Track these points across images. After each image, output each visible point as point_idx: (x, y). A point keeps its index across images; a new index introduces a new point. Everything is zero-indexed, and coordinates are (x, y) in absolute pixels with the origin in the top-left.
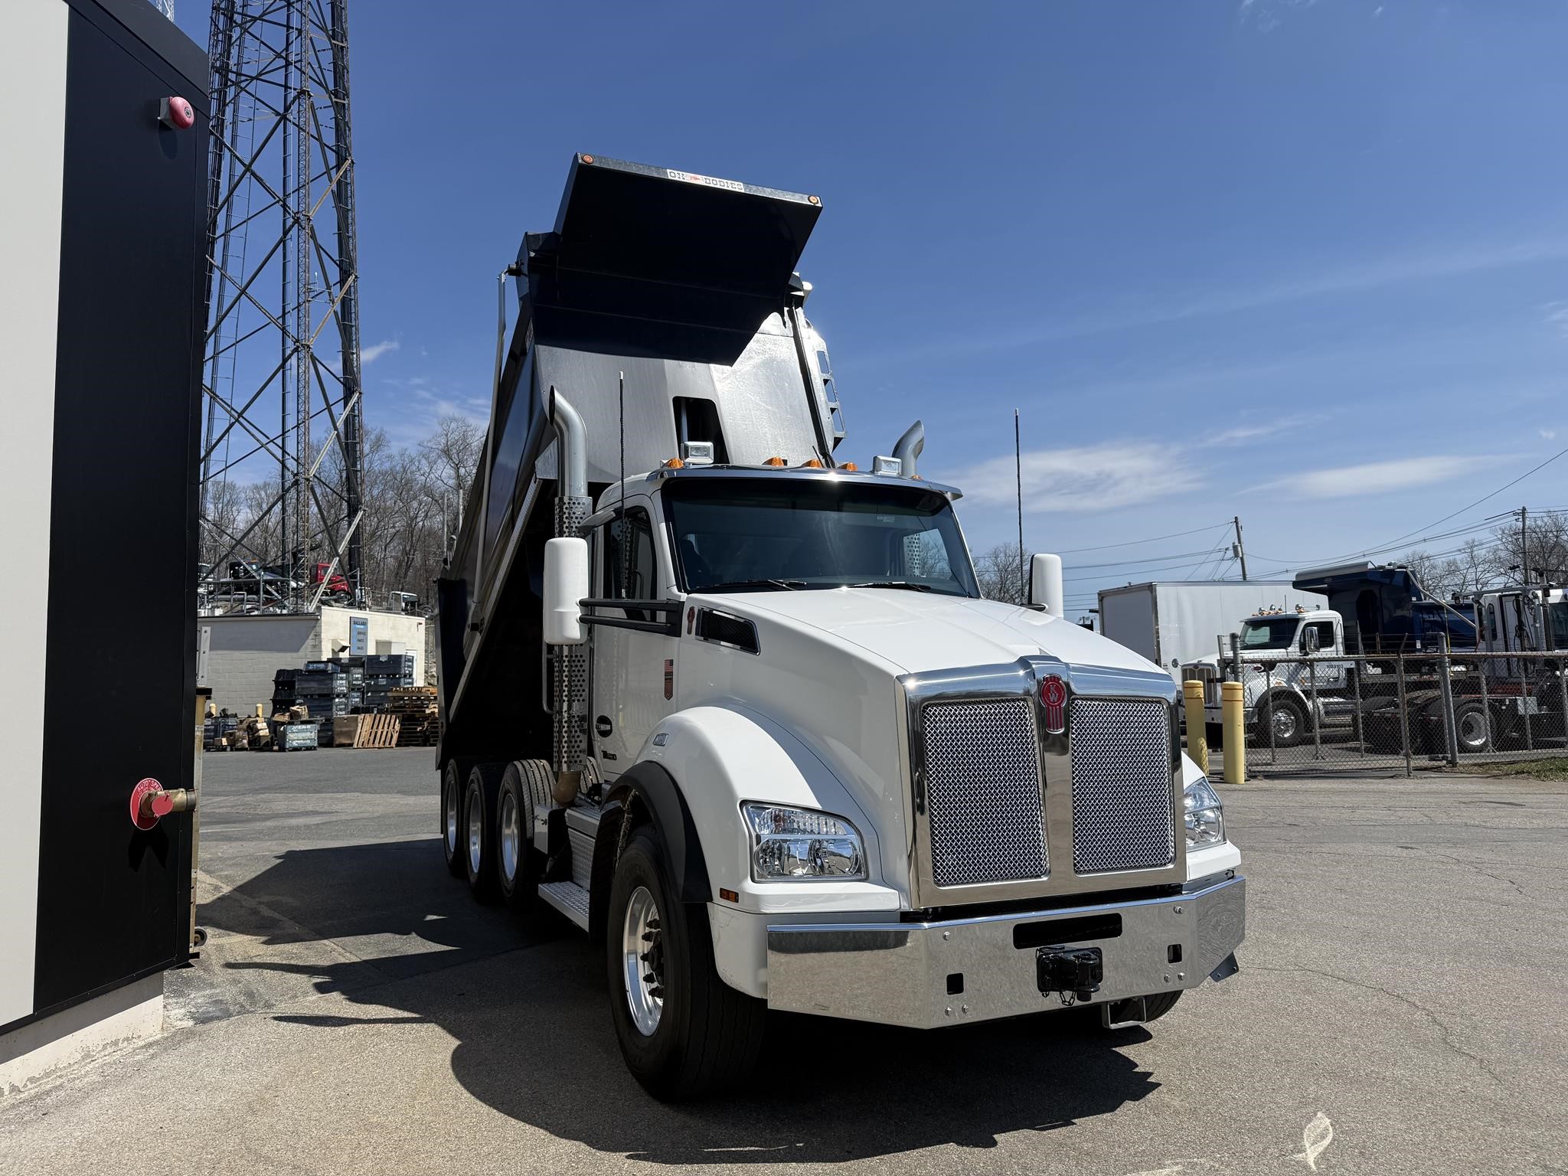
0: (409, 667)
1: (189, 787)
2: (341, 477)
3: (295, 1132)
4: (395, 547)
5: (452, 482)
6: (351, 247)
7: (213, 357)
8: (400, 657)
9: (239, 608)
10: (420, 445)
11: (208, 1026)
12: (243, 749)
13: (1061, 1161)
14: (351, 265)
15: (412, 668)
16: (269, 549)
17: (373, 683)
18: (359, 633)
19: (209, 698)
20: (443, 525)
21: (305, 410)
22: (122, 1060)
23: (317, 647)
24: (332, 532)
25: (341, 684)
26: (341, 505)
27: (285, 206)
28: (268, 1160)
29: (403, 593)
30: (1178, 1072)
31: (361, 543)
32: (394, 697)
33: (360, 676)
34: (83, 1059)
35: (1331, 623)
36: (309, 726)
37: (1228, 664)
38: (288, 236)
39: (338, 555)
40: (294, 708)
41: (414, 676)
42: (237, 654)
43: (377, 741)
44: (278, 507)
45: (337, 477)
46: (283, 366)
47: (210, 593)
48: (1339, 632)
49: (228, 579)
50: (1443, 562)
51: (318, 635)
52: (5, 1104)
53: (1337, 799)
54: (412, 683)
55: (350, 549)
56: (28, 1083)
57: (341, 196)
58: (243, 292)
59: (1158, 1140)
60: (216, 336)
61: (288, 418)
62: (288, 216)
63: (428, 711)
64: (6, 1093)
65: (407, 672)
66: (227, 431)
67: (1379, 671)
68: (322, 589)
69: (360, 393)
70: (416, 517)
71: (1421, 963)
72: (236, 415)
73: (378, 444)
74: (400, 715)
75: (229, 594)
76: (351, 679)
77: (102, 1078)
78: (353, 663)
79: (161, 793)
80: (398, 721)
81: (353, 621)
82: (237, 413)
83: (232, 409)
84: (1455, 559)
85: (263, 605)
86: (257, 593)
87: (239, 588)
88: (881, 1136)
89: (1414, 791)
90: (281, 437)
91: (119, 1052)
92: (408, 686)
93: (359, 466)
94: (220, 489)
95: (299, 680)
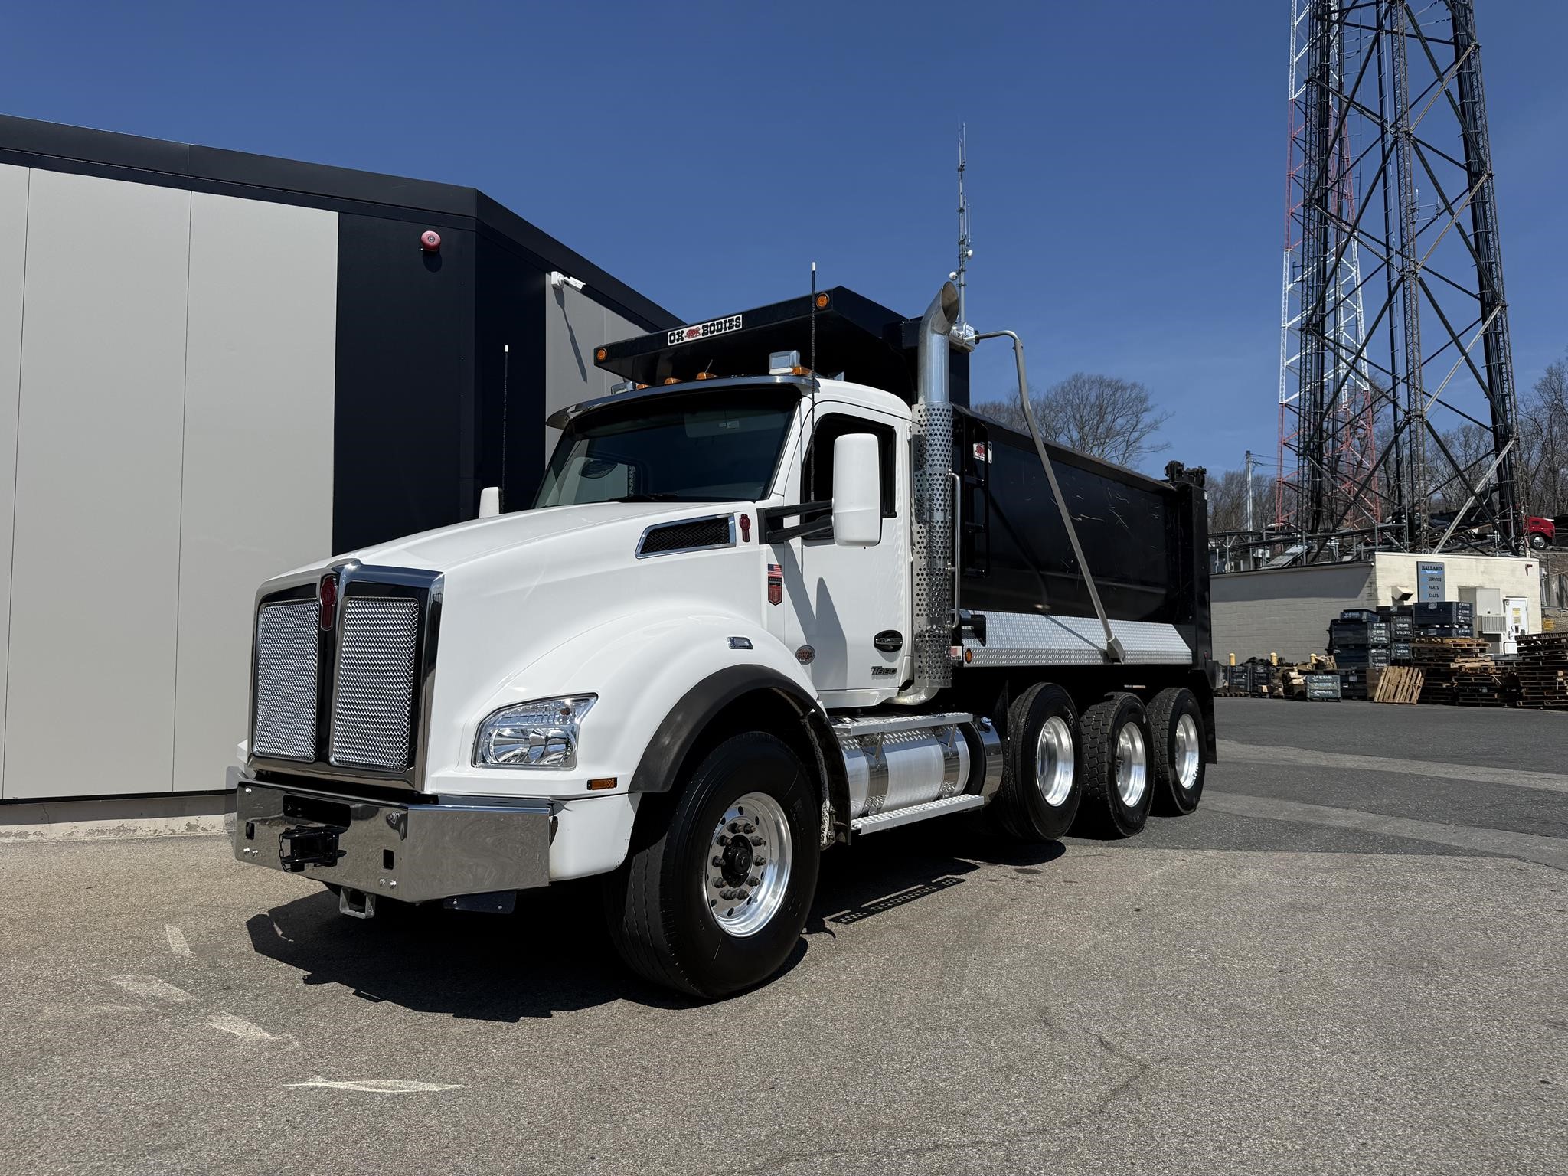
0: (1464, 614)
6: (1481, 142)
12: (1279, 697)
17: (1422, 633)
18: (1432, 578)
23: (1373, 595)
25: (1379, 634)
33: (1407, 625)
36: (1330, 677)
39: (1473, 494)
42: (1299, 602)
43: (1398, 696)
51: (1373, 583)
63: (1453, 665)
65: (1463, 622)
74: (1422, 668)
76: (1393, 629)
78: (1402, 611)
80: (1420, 675)
81: (1422, 567)
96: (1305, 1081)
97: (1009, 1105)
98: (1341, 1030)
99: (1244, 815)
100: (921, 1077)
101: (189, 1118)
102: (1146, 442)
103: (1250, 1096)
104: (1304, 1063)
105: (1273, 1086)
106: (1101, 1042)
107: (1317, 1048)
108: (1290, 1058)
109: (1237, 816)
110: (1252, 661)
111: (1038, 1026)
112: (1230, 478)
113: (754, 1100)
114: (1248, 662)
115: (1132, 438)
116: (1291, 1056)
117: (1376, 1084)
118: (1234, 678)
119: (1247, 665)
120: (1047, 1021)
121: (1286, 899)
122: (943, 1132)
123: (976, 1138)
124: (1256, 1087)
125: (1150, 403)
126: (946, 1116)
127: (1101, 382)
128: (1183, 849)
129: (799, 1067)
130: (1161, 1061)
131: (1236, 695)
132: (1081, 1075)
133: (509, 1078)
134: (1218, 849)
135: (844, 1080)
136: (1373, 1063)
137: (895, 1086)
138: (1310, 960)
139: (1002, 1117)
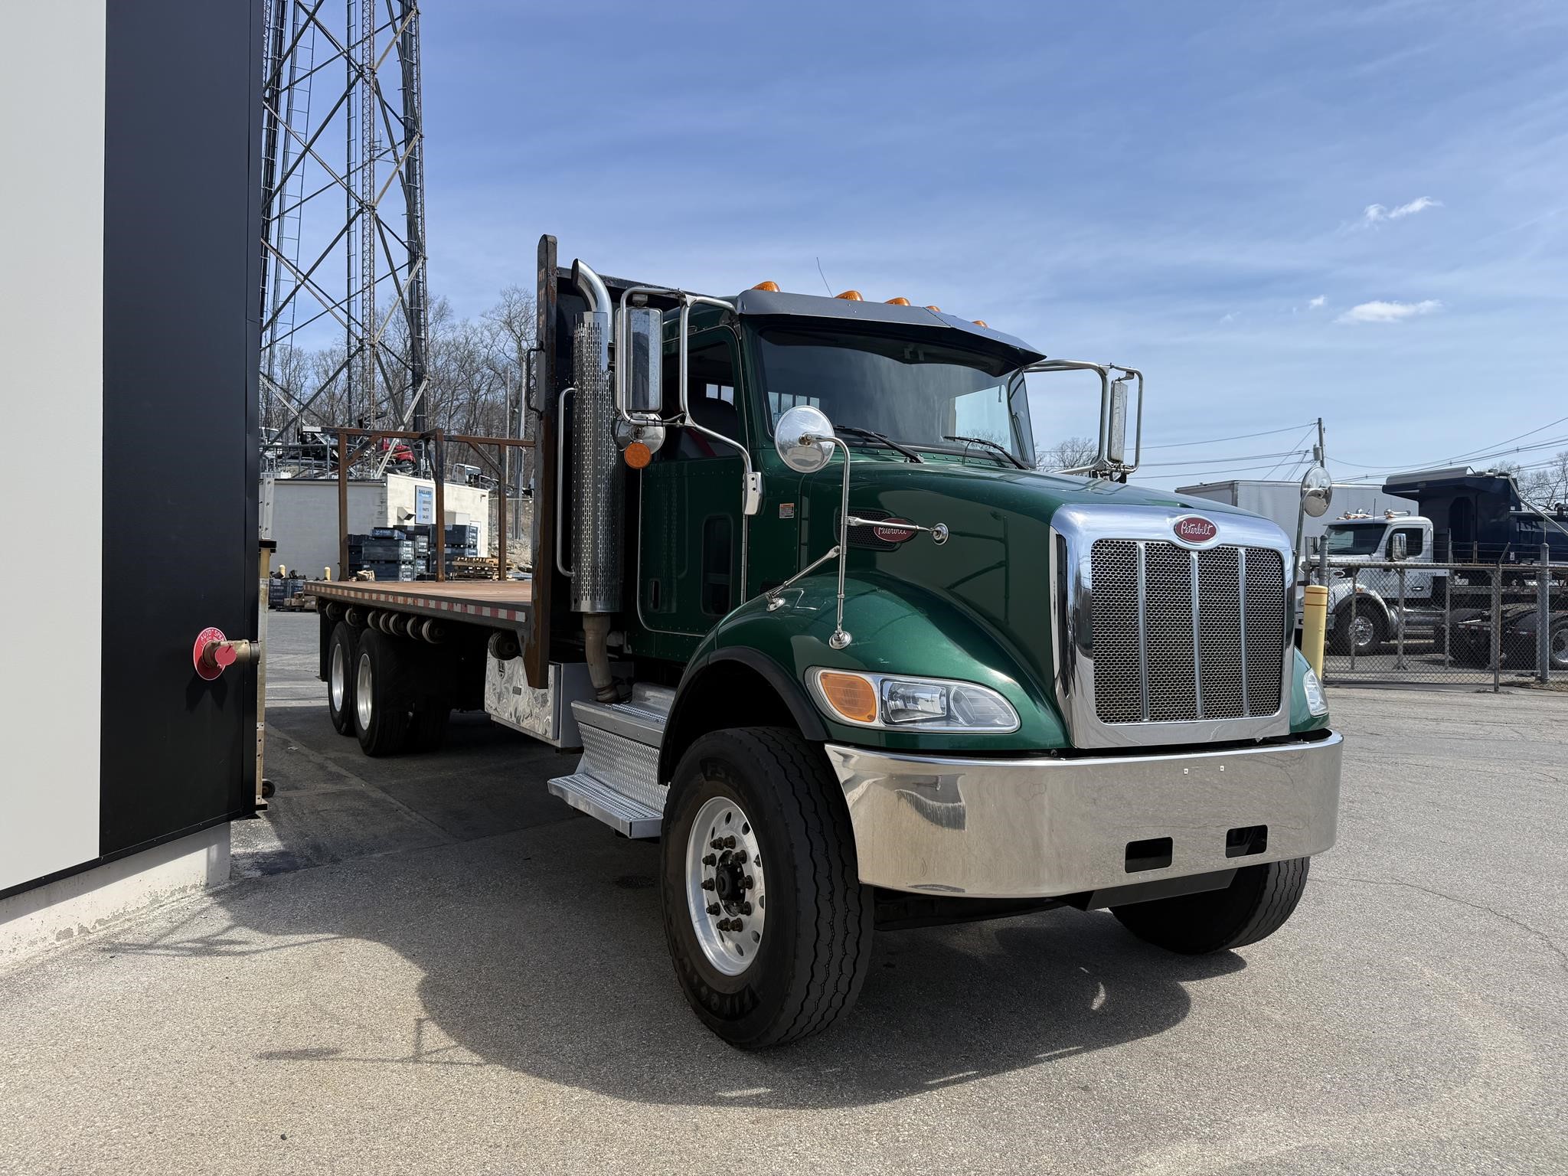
0: (473, 537)
1: (253, 637)
2: (406, 346)
3: (360, 991)
4: (459, 420)
5: (514, 355)
6: (416, 104)
7: (278, 217)
8: (465, 526)
9: (307, 473)
10: (483, 316)
11: (275, 877)
13: (1158, 1070)
14: (416, 122)
15: (476, 539)
16: (336, 417)
18: (425, 502)
19: (273, 551)
20: (506, 399)
21: (370, 274)
22: (189, 907)
23: (383, 513)
24: (397, 400)
26: (405, 375)
27: (348, 58)
28: (333, 1017)
29: (466, 466)
30: (1277, 984)
31: (426, 413)
32: (459, 567)
33: (425, 544)
34: (152, 903)
35: (1422, 529)
37: (1314, 567)
38: (353, 91)
39: (403, 424)
40: (361, 573)
41: (478, 547)
44: (343, 375)
45: (402, 346)
46: (347, 228)
47: (279, 457)
48: (1428, 540)
49: (297, 444)
50: (1532, 475)
51: (384, 502)
52: (74, 944)
53: (1419, 711)
54: (476, 554)
55: (415, 419)
56: (97, 925)
57: (406, 49)
58: (308, 149)
59: (1262, 1056)
60: (281, 195)
61: (353, 282)
62: (352, 69)
64: (76, 933)
65: (472, 543)
66: (293, 293)
67: (1465, 582)
68: (387, 458)
69: (425, 259)
70: (479, 391)
71: (1529, 883)
72: (302, 278)
73: (442, 314)
75: (297, 458)
76: (416, 547)
77: (170, 924)
78: (418, 531)
79: (224, 643)
81: (417, 490)
82: (303, 275)
83: (298, 271)
84: (1545, 472)
85: (331, 471)
86: (324, 458)
87: (306, 453)
88: (965, 1032)
89: (1501, 706)
90: (346, 302)
91: (187, 899)
92: (472, 556)
93: (423, 335)
94: (287, 355)
95: (366, 546)
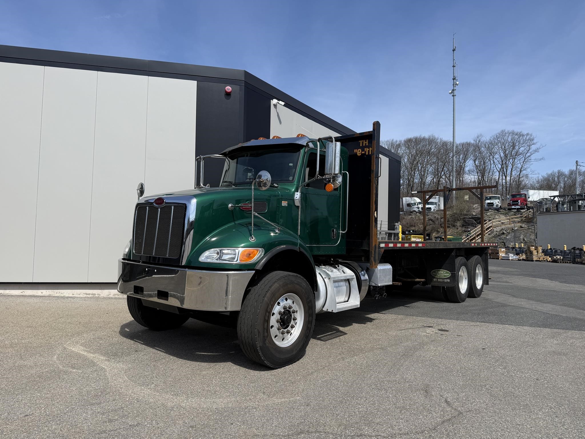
96: (529, 427)
97: (397, 422)
98: (555, 407)
99: (548, 313)
100: (366, 407)
101: (107, 394)
102: (533, 157)
103: (502, 430)
104: (532, 419)
105: (514, 427)
106: (446, 401)
107: (540, 413)
108: (526, 416)
109: (544, 313)
110: (574, 248)
111: (422, 392)
112: (572, 172)
113: (298, 409)
114: (572, 249)
115: (527, 156)
116: (527, 415)
117: (562, 431)
118: (565, 255)
119: (572, 250)
120: (426, 391)
121: (553, 349)
122: (366, 430)
123: (378, 433)
124: (506, 427)
125: (535, 141)
126: (369, 424)
127: (513, 133)
128: (515, 325)
129: (321, 398)
130: (468, 412)
131: (566, 262)
132: (432, 413)
133: (215, 392)
134: (530, 326)
135: (336, 405)
136: (564, 422)
137: (354, 410)
138: (552, 376)
139: (392, 426)
